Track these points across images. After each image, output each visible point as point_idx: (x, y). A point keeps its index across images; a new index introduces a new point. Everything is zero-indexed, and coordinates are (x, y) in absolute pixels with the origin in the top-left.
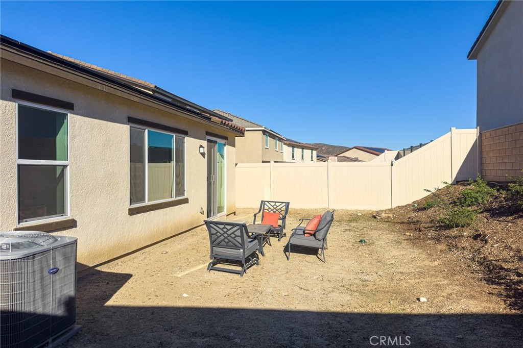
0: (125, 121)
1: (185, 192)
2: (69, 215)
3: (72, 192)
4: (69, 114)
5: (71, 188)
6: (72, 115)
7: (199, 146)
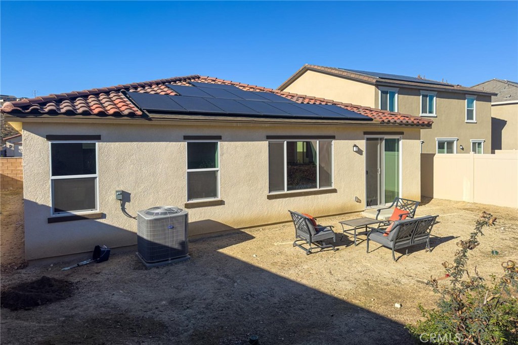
0: (264, 139)
1: (333, 184)
2: (219, 198)
3: (221, 185)
4: (219, 142)
5: (220, 183)
6: (221, 142)
7: (353, 145)
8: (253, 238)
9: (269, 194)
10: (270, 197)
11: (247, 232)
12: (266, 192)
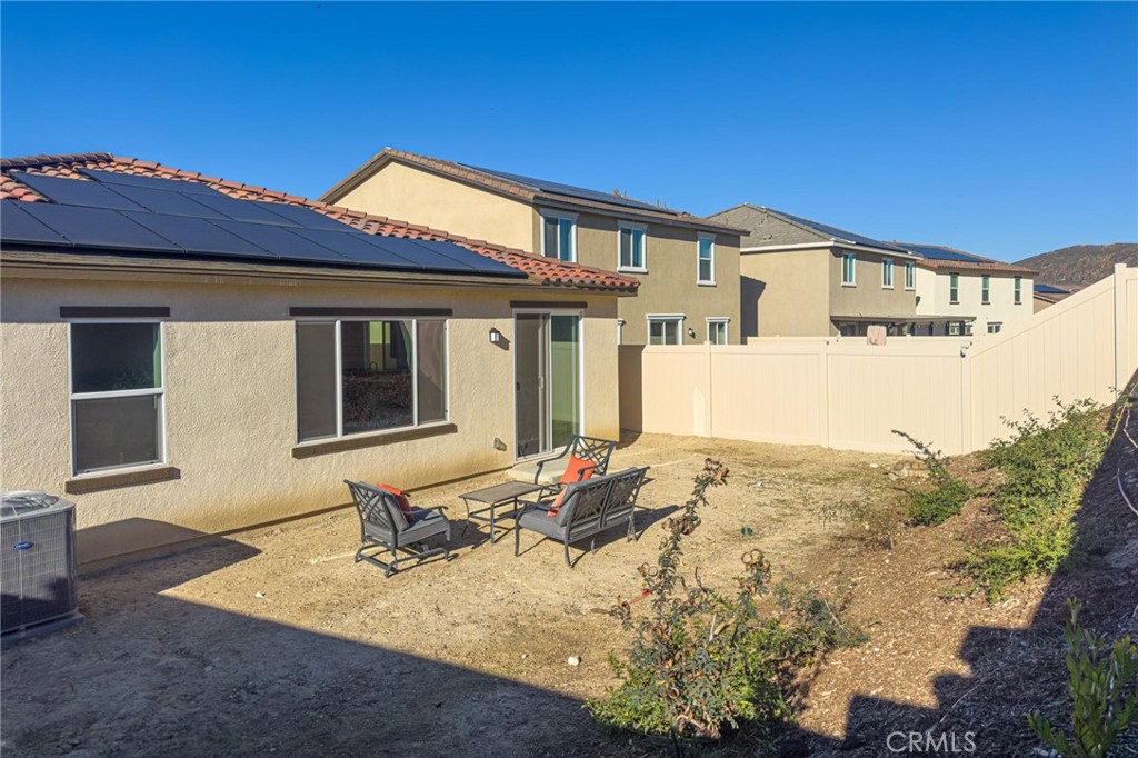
0: (284, 315)
1: (448, 414)
2: (165, 462)
3: (169, 429)
4: (162, 324)
6: (168, 323)
7: (490, 329)
8: (257, 552)
9: (298, 446)
10: (299, 454)
11: (241, 541)
12: (291, 441)
